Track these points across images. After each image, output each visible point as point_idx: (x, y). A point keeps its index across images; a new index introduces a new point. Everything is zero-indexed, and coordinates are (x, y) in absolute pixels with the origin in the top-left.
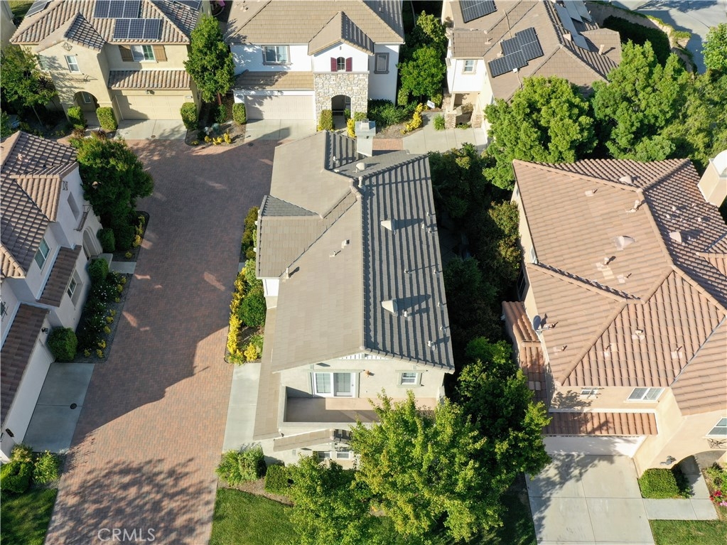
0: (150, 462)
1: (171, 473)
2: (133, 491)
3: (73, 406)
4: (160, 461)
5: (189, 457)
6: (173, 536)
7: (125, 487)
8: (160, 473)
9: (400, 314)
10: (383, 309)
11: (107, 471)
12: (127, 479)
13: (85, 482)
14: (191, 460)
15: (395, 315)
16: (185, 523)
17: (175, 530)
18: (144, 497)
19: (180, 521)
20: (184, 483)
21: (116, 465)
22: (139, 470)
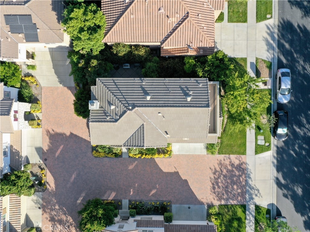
0: (211, 181)
1: (214, 173)
2: (220, 184)
3: (189, 208)
4: (210, 178)
5: (209, 169)
6: (234, 169)
7: (219, 187)
8: (214, 177)
9: (191, 95)
10: (191, 101)
11: (213, 193)
12: (216, 187)
13: (217, 200)
14: (210, 168)
15: (192, 97)
16: (230, 166)
17: (232, 169)
18: (222, 180)
19: (230, 168)
20: (218, 169)
21: (211, 191)
22: (213, 184)
